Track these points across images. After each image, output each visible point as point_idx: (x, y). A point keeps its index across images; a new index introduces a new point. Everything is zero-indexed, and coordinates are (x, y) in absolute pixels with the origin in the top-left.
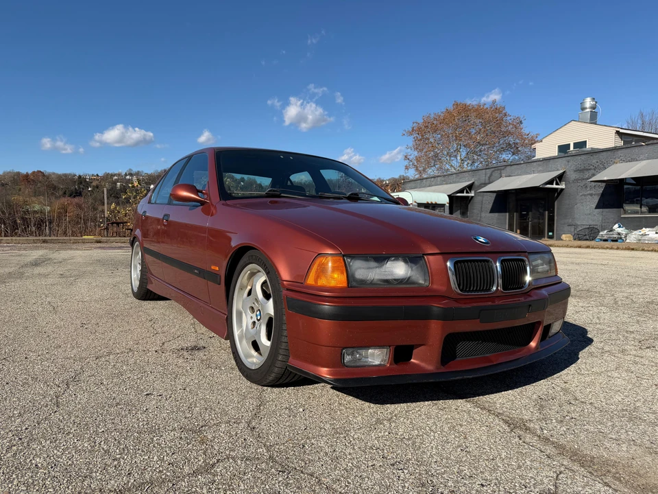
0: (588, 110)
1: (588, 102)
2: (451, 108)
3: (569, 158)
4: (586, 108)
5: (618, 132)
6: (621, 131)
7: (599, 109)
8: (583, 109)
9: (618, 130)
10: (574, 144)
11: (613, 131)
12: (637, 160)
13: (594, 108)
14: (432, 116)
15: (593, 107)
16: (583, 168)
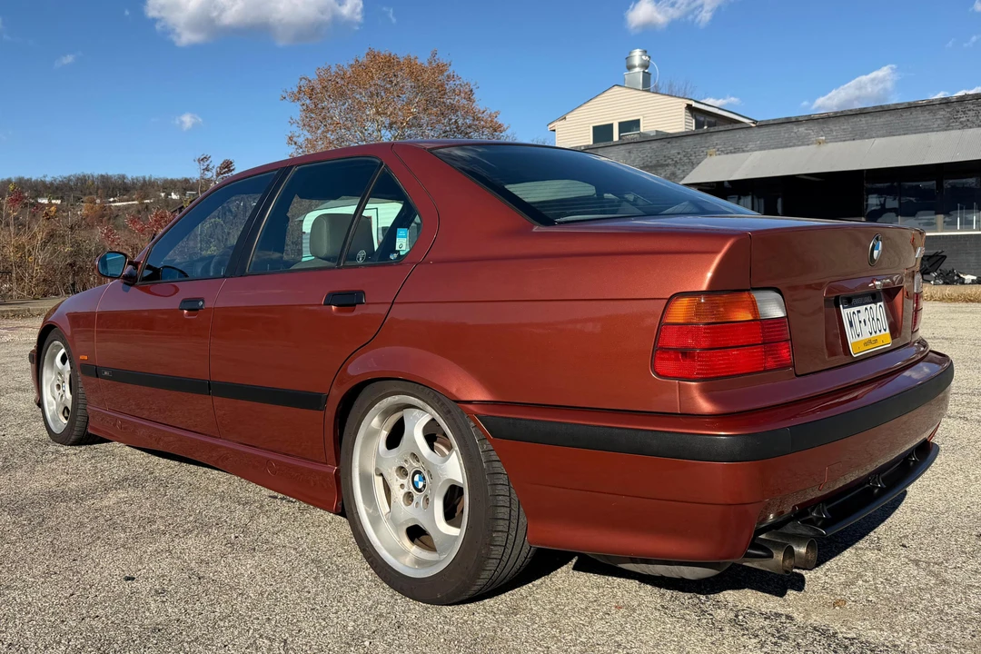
0: (637, 70)
1: (637, 57)
2: (363, 59)
3: (631, 146)
4: (634, 67)
5: (689, 107)
6: (694, 105)
7: (655, 69)
8: (630, 67)
9: (690, 102)
10: (620, 124)
11: (683, 103)
12: (744, 151)
13: (647, 68)
14: (334, 69)
15: (645, 66)
16: (654, 162)
